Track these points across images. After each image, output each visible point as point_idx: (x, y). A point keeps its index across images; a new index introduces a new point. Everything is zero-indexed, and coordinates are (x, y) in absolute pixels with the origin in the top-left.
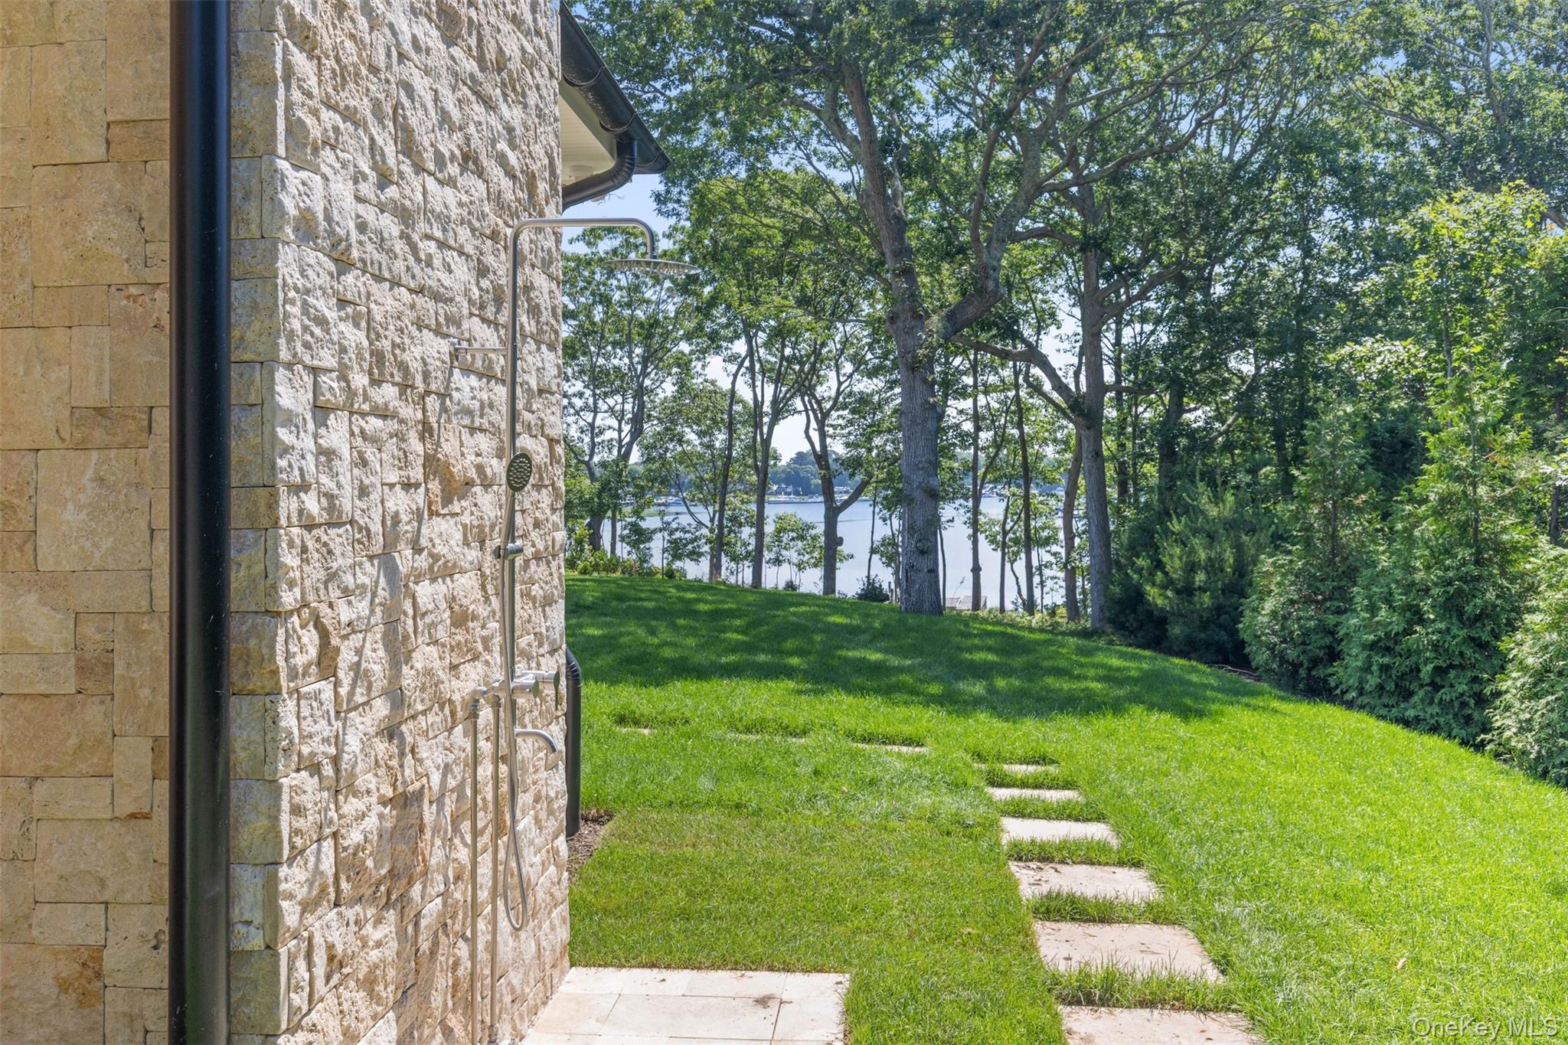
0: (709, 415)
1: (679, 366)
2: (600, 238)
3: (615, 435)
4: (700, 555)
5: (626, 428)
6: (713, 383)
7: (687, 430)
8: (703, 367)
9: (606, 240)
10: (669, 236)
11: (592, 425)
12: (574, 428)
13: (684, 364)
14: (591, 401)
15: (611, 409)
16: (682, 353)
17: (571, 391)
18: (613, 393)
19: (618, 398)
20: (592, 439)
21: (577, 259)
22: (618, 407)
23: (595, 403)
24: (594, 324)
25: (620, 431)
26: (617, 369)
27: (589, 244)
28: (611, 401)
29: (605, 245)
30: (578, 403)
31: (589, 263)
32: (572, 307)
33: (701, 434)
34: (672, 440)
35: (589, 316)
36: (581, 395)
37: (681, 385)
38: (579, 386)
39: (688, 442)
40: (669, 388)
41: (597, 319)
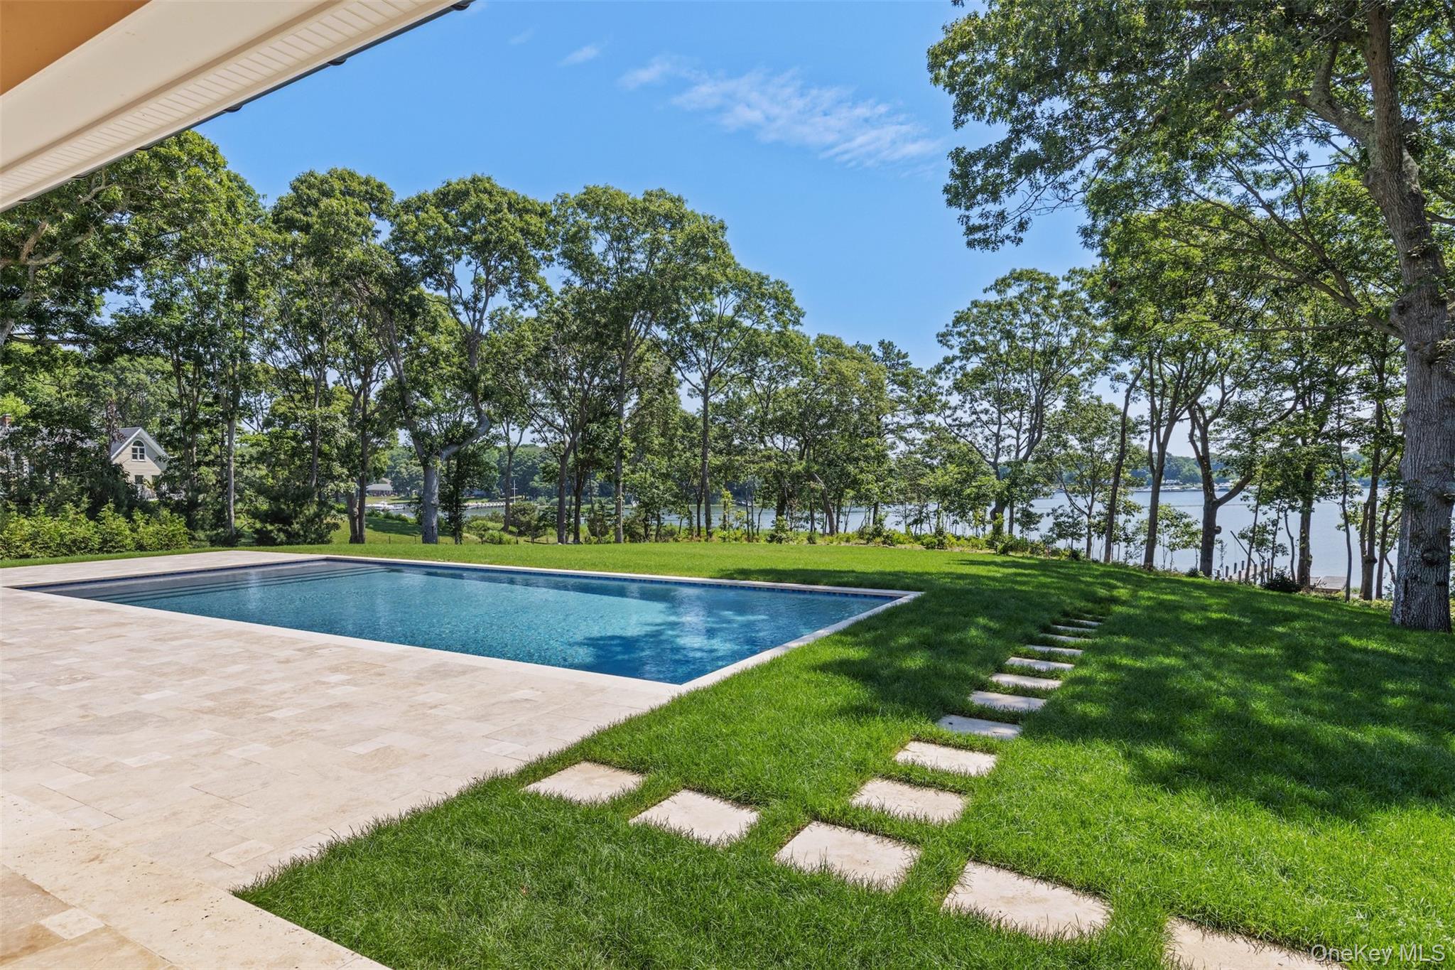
0: (1094, 424)
1: (1069, 386)
2: (1009, 286)
3: (1014, 442)
4: (1081, 536)
5: (1023, 437)
6: (1098, 399)
7: (1070, 437)
8: (1090, 386)
9: (1015, 287)
10: (1068, 279)
11: (997, 435)
12: (980, 438)
13: (1073, 385)
14: (995, 416)
15: (1011, 423)
16: (1072, 376)
17: (978, 409)
18: (1012, 409)
19: (1017, 413)
20: (997, 444)
21: (988, 305)
22: (1017, 420)
23: (999, 418)
24: (1001, 355)
25: (1018, 439)
26: (1017, 391)
27: (999, 292)
28: (1010, 416)
29: (1013, 292)
30: (984, 417)
31: (998, 307)
32: (983, 343)
33: (1082, 440)
34: (1057, 445)
35: (996, 350)
36: (986, 411)
37: (1069, 400)
38: (985, 405)
39: (1071, 447)
40: (1060, 404)
41: (1002, 352)
